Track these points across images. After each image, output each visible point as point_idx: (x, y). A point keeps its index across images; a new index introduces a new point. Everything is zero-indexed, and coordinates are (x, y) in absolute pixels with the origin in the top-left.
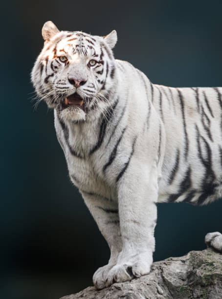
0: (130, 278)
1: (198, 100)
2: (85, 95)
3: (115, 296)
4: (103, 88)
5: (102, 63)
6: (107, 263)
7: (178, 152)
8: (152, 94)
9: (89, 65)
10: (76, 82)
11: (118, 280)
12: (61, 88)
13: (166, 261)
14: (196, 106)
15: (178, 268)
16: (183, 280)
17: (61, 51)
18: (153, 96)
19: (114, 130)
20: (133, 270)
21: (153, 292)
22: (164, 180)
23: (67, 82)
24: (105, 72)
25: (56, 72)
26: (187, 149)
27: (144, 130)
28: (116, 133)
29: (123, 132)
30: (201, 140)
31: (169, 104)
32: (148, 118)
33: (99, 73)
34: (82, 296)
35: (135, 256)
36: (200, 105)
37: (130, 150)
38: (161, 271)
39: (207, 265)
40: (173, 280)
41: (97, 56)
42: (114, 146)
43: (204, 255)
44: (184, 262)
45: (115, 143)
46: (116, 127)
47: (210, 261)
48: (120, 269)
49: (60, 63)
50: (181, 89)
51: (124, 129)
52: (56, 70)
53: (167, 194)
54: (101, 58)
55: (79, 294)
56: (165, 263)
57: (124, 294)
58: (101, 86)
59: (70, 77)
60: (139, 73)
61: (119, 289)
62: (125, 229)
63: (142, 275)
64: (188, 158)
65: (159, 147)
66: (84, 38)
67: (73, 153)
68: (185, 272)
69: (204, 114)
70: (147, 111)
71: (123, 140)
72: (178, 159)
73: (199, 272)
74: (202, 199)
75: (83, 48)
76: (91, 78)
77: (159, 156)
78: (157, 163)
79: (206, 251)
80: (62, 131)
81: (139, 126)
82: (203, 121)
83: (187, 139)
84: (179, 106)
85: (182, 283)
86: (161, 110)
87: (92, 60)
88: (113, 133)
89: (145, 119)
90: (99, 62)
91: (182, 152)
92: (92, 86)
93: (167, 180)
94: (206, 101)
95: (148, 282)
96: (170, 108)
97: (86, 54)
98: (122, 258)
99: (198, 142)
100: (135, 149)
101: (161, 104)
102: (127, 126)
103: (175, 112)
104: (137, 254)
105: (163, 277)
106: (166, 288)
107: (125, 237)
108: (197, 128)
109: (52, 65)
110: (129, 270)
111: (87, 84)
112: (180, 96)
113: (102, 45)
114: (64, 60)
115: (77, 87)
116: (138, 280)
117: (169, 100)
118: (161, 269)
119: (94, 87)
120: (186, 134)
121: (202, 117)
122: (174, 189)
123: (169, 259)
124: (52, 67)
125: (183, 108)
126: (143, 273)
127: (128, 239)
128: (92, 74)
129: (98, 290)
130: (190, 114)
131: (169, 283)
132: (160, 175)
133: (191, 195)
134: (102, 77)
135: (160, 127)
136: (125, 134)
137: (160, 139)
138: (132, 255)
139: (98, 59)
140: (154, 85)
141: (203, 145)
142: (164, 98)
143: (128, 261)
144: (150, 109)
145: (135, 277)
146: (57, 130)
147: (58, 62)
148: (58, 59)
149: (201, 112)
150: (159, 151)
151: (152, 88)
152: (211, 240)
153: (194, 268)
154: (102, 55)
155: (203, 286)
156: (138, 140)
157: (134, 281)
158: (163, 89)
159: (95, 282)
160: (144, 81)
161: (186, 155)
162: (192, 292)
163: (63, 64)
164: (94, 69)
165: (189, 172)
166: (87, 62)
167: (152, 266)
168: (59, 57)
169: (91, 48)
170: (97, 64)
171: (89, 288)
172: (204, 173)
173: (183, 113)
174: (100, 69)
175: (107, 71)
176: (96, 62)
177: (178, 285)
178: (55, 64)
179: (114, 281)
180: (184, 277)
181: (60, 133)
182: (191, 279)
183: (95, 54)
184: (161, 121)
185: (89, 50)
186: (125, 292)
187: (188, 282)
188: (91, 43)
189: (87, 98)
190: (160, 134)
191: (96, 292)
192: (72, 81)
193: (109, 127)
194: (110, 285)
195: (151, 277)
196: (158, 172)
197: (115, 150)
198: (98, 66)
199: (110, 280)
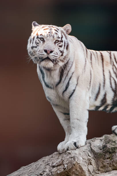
0: (75, 148)
1: (111, 58)
3: (68, 157)
4: (62, 55)
5: (62, 41)
6: (64, 140)
7: (100, 85)
8: (87, 54)
9: (55, 43)
10: (48, 52)
11: (69, 149)
12: (40, 54)
13: (92, 139)
14: (110, 61)
15: (98, 143)
16: (101, 149)
17: (40, 35)
18: (87, 55)
19: (68, 73)
20: (77, 144)
21: (86, 155)
22: (92, 98)
23: (43, 51)
24: (63, 46)
25: (38, 46)
26: (104, 83)
27: (83, 73)
28: (69, 75)
29: (72, 74)
30: (112, 79)
31: (96, 60)
32: (85, 66)
33: (60, 46)
34: (52, 157)
35: (78, 137)
36: (112, 60)
37: (76, 83)
38: (90, 145)
39: (113, 142)
40: (96, 150)
41: (59, 38)
42: (68, 81)
43: (111, 137)
44: (101, 140)
45: (68, 80)
46: (69, 72)
47: (114, 140)
48: (70, 144)
49: (40, 41)
50: (102, 52)
51: (73, 73)
53: (95, 106)
54: (62, 39)
55: (51, 156)
56: (92, 141)
57: (72, 156)
58: (61, 54)
59: (45, 49)
60: (80, 43)
61: (70, 153)
62: (73, 123)
63: (81, 147)
64: (105, 88)
65: (90, 81)
66: (53, 28)
67: (47, 86)
68: (101, 145)
69: (114, 65)
70: (84, 63)
71: (72, 78)
72: (100, 88)
73: (109, 146)
74: (112, 109)
75: (52, 34)
76: (56, 49)
77: (90, 86)
78: (89, 90)
79: (112, 135)
80: (41, 74)
81: (80, 70)
82: (113, 69)
83: (104, 78)
84: (101, 61)
85: (100, 151)
86: (91, 63)
87: (57, 40)
88: (67, 75)
89: (83, 67)
90: (61, 41)
91: (102, 84)
92: (56, 53)
93: (94, 99)
94: (115, 59)
95: (84, 150)
96: (96, 62)
97: (54, 37)
98: (71, 138)
99: (110, 80)
100: (78, 82)
101: (91, 59)
102: (74, 71)
103: (98, 64)
104: (79, 136)
105: (91, 148)
106: (92, 153)
107: (73, 127)
108: (110, 72)
109: (36, 42)
110: (75, 144)
111: (53, 52)
112: (102, 56)
113: (62, 32)
114: (42, 40)
115: (48, 54)
116: (79, 149)
118: (90, 143)
119: (57, 54)
120: (104, 75)
121: (113, 67)
122: (98, 103)
123: (94, 138)
124: (36, 43)
125: (103, 62)
126: (82, 145)
127: (74, 128)
128: (57, 47)
129: (60, 154)
130: (107, 65)
131: (94, 151)
132: (91, 95)
133: (106, 107)
134: (62, 49)
135: (91, 71)
137: (91, 77)
138: (77, 136)
139: (60, 40)
140: (88, 50)
141: (113, 81)
142: (93, 56)
143: (74, 139)
144: (86, 62)
145: (78, 148)
146: (38, 73)
147: (39, 41)
148: (39, 39)
149: (112, 64)
150: (90, 83)
151: (87, 51)
152: (115, 130)
153: (106, 144)
154: (62, 37)
155: (110, 153)
156: (80, 78)
157: (77, 149)
158: (93, 53)
159: (58, 150)
160: (83, 47)
161: (104, 86)
162: (105, 156)
163: (42, 42)
164: (58, 45)
165: (105, 95)
166: (54, 41)
167: (86, 142)
168: (40, 38)
169: (56, 34)
170: (59, 42)
171: (56, 153)
172: (113, 96)
173: (103, 65)
174: (60, 45)
175: (65, 46)
176: (59, 41)
177: (98, 152)
178: (38, 41)
179: (68, 150)
180: (101, 148)
181: (40, 75)
182: (105, 149)
183: (58, 37)
184: (91, 68)
185: (55, 35)
186: (73, 155)
187: (103, 151)
188: (57, 31)
190: (91, 75)
191: (59, 155)
192: (46, 51)
194: (65, 152)
195: (85, 148)
196: (89, 94)
197: (68, 83)
198: (60, 43)
199: (66, 149)
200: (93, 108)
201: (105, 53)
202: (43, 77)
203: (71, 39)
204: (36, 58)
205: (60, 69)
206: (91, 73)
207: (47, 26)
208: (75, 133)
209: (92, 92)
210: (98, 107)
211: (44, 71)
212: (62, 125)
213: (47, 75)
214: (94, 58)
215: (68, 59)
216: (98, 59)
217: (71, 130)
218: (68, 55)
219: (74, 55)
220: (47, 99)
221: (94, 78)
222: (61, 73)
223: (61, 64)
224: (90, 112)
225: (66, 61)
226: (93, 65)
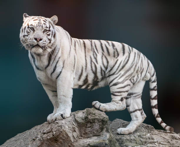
0: (62, 119)
1: (92, 45)
2: (42, 45)
3: (56, 126)
4: (50, 43)
5: (50, 31)
6: (52, 112)
7: (83, 68)
8: (71, 41)
9: (44, 32)
10: (38, 40)
11: (57, 120)
12: (31, 42)
13: (76, 112)
14: (91, 48)
15: (81, 115)
16: (83, 120)
17: (31, 25)
18: (71, 43)
19: (55, 58)
20: (63, 115)
21: (71, 125)
22: (76, 79)
23: (34, 39)
24: (51, 35)
25: (29, 35)
26: (86, 66)
27: (68, 58)
28: (56, 59)
29: (59, 59)
30: (93, 63)
31: (79, 47)
32: (70, 52)
33: (48, 35)
34: (43, 126)
35: (64, 110)
36: (93, 47)
37: (62, 66)
38: (74, 116)
39: (93, 114)
40: (79, 120)
41: (47, 28)
42: (55, 65)
43: (92, 110)
44: (83, 112)
45: (56, 63)
46: (56, 56)
47: (94, 113)
48: (58, 115)
49: (31, 30)
50: (84, 40)
51: (60, 57)
52: (29, 33)
53: (78, 85)
54: (49, 29)
55: (42, 125)
56: (76, 113)
57: (60, 125)
58: (49, 42)
59: (35, 37)
60: (66, 32)
61: (57, 123)
62: (60, 99)
63: (67, 118)
64: (87, 70)
65: (74, 65)
66: (41, 19)
67: (38, 68)
68: (84, 117)
69: (94, 52)
70: (69, 49)
71: (59, 62)
72: (82, 71)
73: (89, 117)
74: (92, 88)
75: (41, 24)
76: (45, 38)
77: (74, 68)
78: (73, 72)
79: (92, 108)
80: (32, 59)
81: (66, 56)
82: (94, 55)
83: (86, 62)
84: (83, 48)
85: (83, 121)
86: (75, 49)
87: (45, 30)
88: (55, 59)
89: (68, 53)
90: (49, 31)
91: (84, 67)
92: (45, 41)
93: (77, 79)
94: (96, 46)
95: (69, 120)
96: (79, 49)
97: (42, 27)
98: (58, 111)
99: (91, 64)
100: (64, 66)
101: (75, 46)
102: (61, 56)
103: (81, 50)
104: (65, 109)
105: (75, 119)
106: (76, 123)
107: (60, 102)
108: (91, 58)
109: (27, 31)
110: (62, 115)
111: (43, 40)
112: (84, 43)
113: (50, 22)
114: (32, 29)
115: (38, 42)
116: (65, 119)
117: (79, 45)
118: (74, 115)
119: (46, 42)
120: (86, 60)
121: (93, 53)
122: (81, 83)
123: (78, 111)
124: (27, 32)
125: (85, 49)
126: (67, 117)
127: (61, 103)
128: (45, 36)
129: (49, 123)
130: (88, 51)
131: (78, 121)
132: (75, 76)
133: (88, 86)
134: (50, 37)
135: (75, 56)
136: (60, 59)
137: (75, 61)
138: (63, 109)
139: (48, 29)
140: (72, 38)
141: (93, 65)
142: (77, 44)
143: (61, 112)
144: (70, 48)
145: (64, 118)
146: (30, 58)
147: (30, 30)
148: (30, 29)
149: (93, 51)
150: (74, 66)
151: (71, 39)
152: (95, 104)
153: (87, 115)
154: (50, 27)
155: (91, 123)
156: (65, 62)
157: (63, 120)
158: (76, 40)
159: (48, 120)
160: (68, 36)
161: (86, 69)
162: (87, 125)
163: (32, 31)
164: (46, 33)
165: (87, 76)
166: (43, 30)
167: (71, 114)
168: (31, 28)
169: (45, 24)
170: (47, 31)
171: (46, 123)
172: (93, 77)
173: (85, 51)
174: (49, 33)
175: (52, 34)
176: (47, 30)
177: (81, 122)
178: (28, 31)
179: (56, 120)
180: (84, 119)
181: (31, 60)
182: (86, 119)
183: (46, 27)
184: (75, 54)
185: (44, 25)
186: (60, 124)
187: (85, 121)
188: (45, 21)
189: (43, 47)
190: (75, 59)
191: (48, 124)
192: (36, 39)
193: (53, 57)
194: (54, 122)
195: (70, 118)
196: (74, 75)
197: (56, 66)
198: (48, 32)
199: (54, 119)
200: (76, 87)
201: (87, 41)
202: (34, 61)
203: (58, 29)
204: (27, 45)
205: (48, 54)
206: (75, 58)
207: (36, 17)
208: (62, 107)
209: (76, 73)
210: (81, 86)
211: (35, 56)
212: (51, 100)
213: (37, 59)
214: (78, 45)
215: (55, 46)
216: (81, 46)
217: (58, 104)
218: (55, 42)
219: (61, 42)
220: (38, 79)
221: (78, 63)
222: (49, 58)
223: (49, 50)
224: (74, 90)
225: (53, 48)
226: (77, 51)
